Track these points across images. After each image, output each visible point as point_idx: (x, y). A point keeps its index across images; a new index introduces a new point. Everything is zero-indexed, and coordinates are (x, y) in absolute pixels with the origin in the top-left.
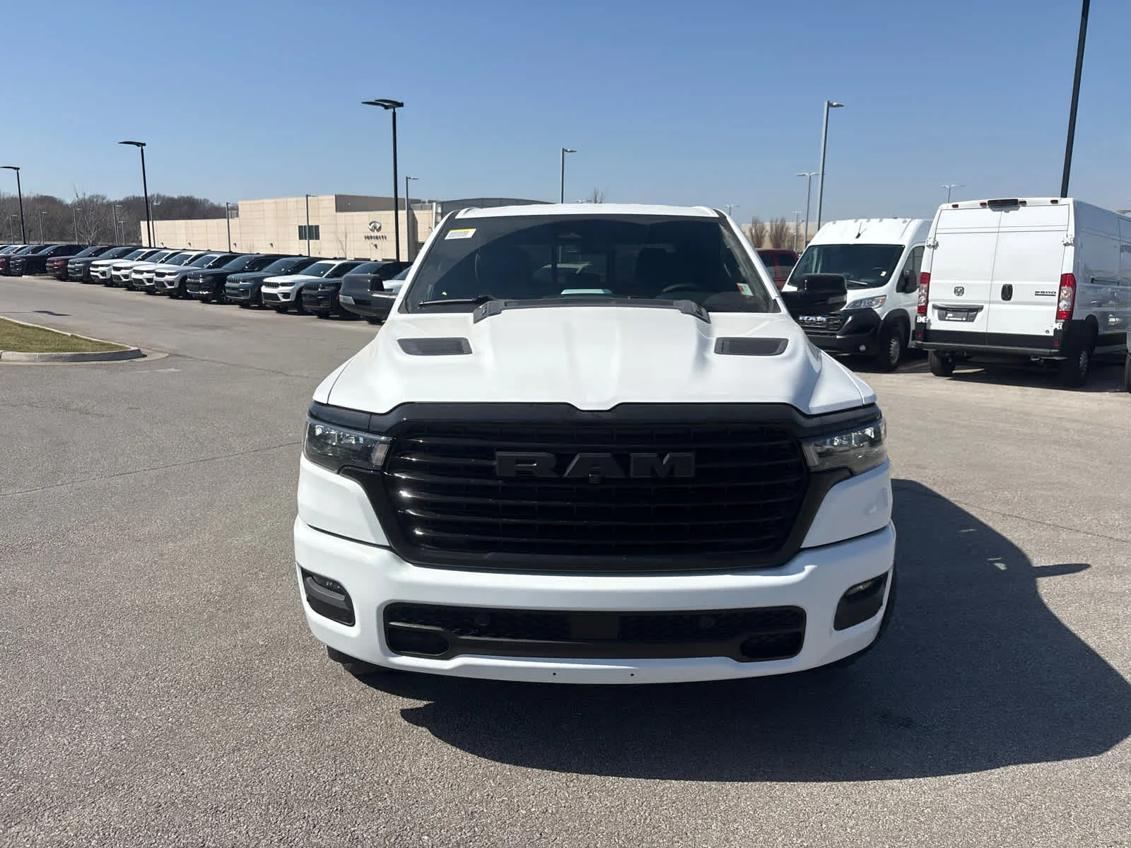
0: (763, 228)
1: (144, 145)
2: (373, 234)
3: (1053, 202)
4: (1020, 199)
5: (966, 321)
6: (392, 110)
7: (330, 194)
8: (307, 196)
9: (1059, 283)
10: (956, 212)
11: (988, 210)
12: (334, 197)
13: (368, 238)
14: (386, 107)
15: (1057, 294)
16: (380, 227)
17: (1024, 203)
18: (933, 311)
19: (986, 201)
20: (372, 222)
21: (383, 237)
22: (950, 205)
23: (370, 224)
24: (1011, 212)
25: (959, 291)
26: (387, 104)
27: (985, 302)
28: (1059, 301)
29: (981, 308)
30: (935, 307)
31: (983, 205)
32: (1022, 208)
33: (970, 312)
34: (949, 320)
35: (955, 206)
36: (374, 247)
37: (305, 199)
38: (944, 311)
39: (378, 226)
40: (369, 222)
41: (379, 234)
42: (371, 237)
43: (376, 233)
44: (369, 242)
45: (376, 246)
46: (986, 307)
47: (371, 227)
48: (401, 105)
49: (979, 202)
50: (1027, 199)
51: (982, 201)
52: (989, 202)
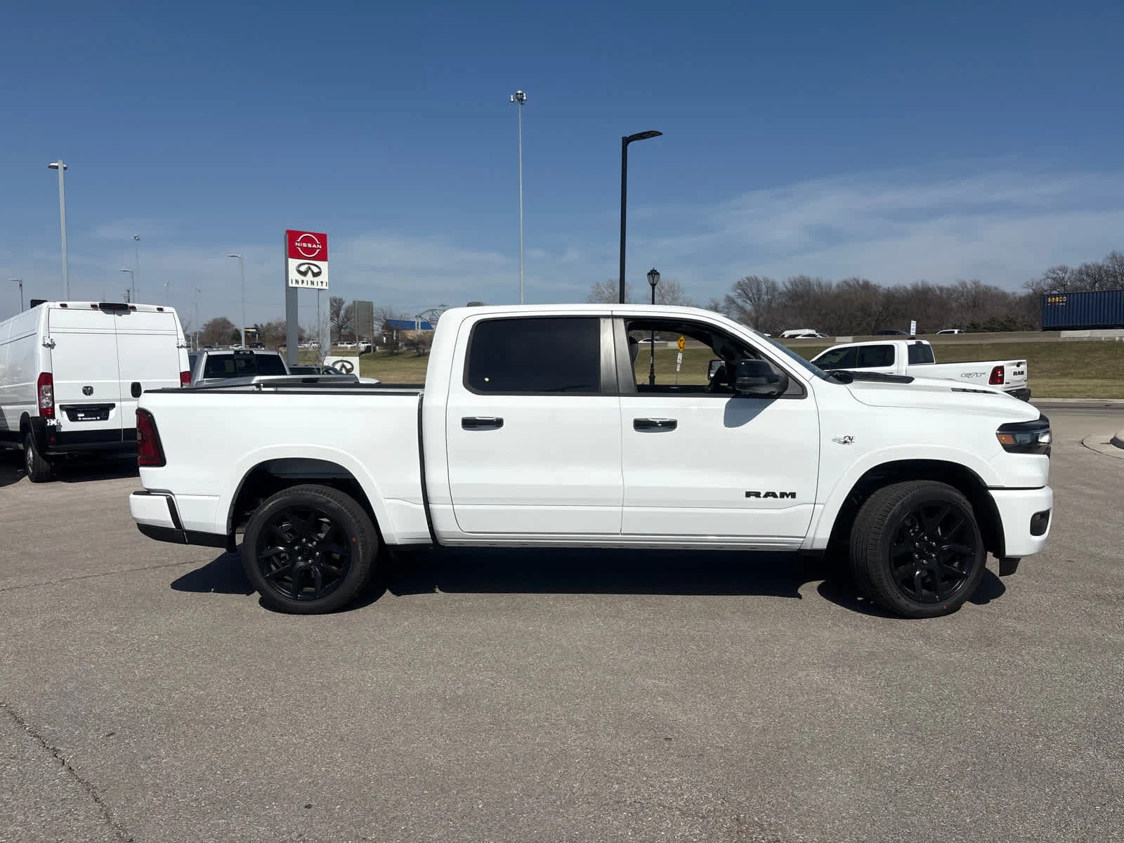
3: (159, 309)
4: (129, 304)
5: (100, 420)
10: (64, 311)
11: (100, 313)
17: (134, 308)
18: (61, 413)
19: (97, 303)
22: (58, 304)
24: (124, 316)
25: (88, 391)
27: (117, 400)
29: (113, 406)
30: (62, 407)
31: (94, 307)
32: (133, 313)
33: (102, 411)
34: (82, 420)
35: (64, 306)
38: (73, 412)
46: (117, 404)
49: (89, 303)
50: (136, 305)
51: (93, 303)
52: (100, 304)
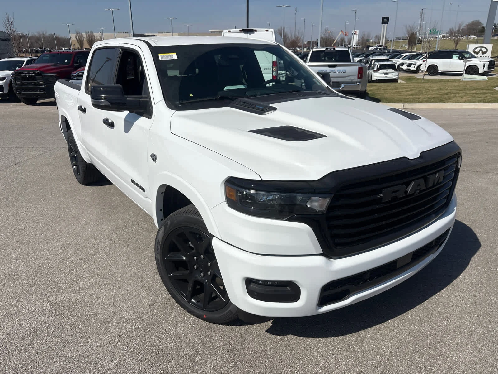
0: (82, 36)
3: (267, 30)
4: (254, 29)
9: (272, 65)
10: (229, 34)
11: (242, 34)
15: (272, 69)
17: (256, 31)
22: (227, 31)
24: (251, 34)
28: (273, 72)
31: (240, 31)
32: (255, 33)
35: (229, 31)
49: (239, 29)
50: (257, 29)
51: (240, 29)
52: (243, 30)
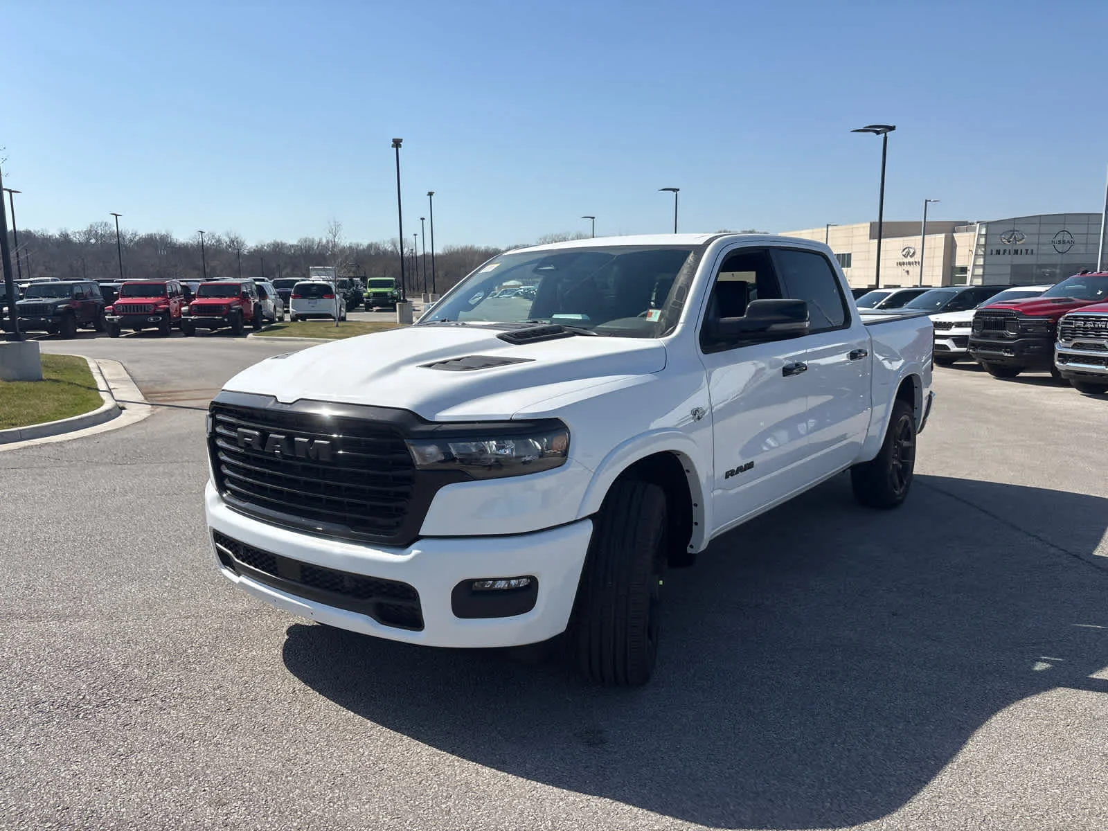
1: (678, 190)
2: (905, 260)
6: (884, 134)
7: (866, 222)
8: (828, 225)
12: (869, 224)
13: (900, 264)
14: (878, 133)
16: (914, 253)
20: (906, 249)
21: (916, 262)
23: (904, 250)
26: (878, 129)
36: (906, 274)
37: (826, 229)
39: (912, 251)
40: (902, 249)
41: (911, 260)
42: (904, 264)
43: (909, 259)
44: (900, 268)
45: (908, 272)
47: (904, 253)
48: (892, 128)
